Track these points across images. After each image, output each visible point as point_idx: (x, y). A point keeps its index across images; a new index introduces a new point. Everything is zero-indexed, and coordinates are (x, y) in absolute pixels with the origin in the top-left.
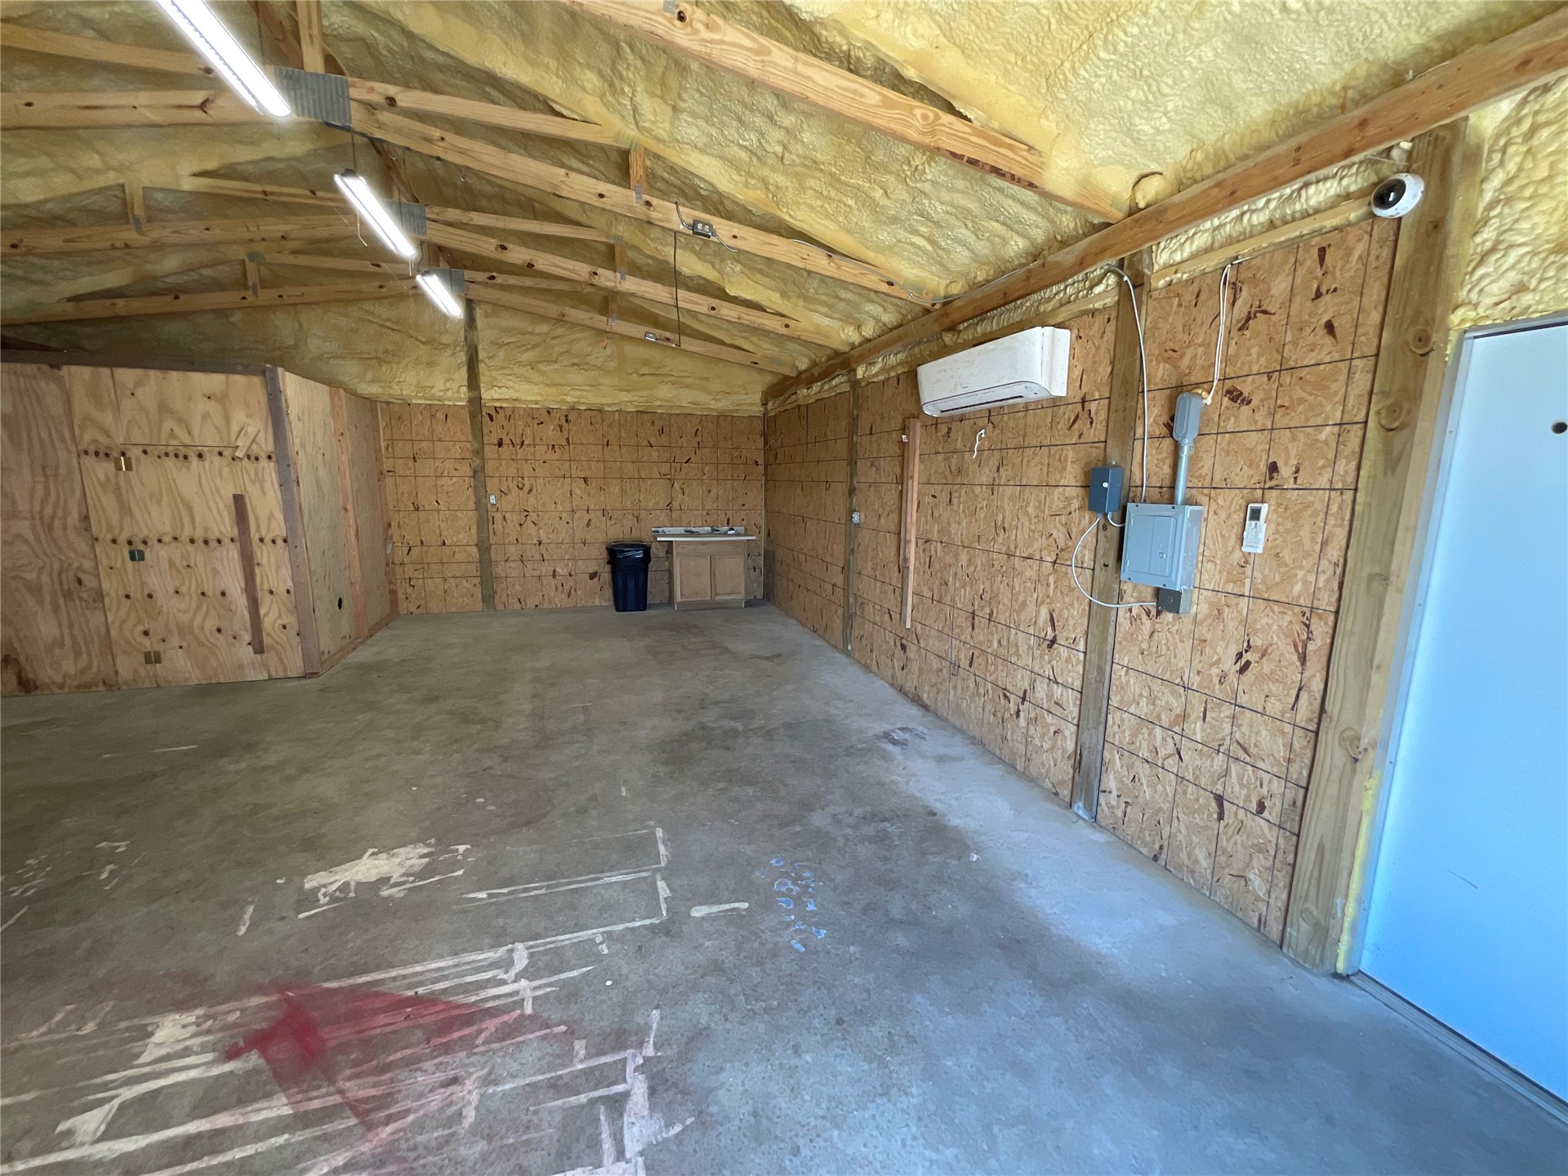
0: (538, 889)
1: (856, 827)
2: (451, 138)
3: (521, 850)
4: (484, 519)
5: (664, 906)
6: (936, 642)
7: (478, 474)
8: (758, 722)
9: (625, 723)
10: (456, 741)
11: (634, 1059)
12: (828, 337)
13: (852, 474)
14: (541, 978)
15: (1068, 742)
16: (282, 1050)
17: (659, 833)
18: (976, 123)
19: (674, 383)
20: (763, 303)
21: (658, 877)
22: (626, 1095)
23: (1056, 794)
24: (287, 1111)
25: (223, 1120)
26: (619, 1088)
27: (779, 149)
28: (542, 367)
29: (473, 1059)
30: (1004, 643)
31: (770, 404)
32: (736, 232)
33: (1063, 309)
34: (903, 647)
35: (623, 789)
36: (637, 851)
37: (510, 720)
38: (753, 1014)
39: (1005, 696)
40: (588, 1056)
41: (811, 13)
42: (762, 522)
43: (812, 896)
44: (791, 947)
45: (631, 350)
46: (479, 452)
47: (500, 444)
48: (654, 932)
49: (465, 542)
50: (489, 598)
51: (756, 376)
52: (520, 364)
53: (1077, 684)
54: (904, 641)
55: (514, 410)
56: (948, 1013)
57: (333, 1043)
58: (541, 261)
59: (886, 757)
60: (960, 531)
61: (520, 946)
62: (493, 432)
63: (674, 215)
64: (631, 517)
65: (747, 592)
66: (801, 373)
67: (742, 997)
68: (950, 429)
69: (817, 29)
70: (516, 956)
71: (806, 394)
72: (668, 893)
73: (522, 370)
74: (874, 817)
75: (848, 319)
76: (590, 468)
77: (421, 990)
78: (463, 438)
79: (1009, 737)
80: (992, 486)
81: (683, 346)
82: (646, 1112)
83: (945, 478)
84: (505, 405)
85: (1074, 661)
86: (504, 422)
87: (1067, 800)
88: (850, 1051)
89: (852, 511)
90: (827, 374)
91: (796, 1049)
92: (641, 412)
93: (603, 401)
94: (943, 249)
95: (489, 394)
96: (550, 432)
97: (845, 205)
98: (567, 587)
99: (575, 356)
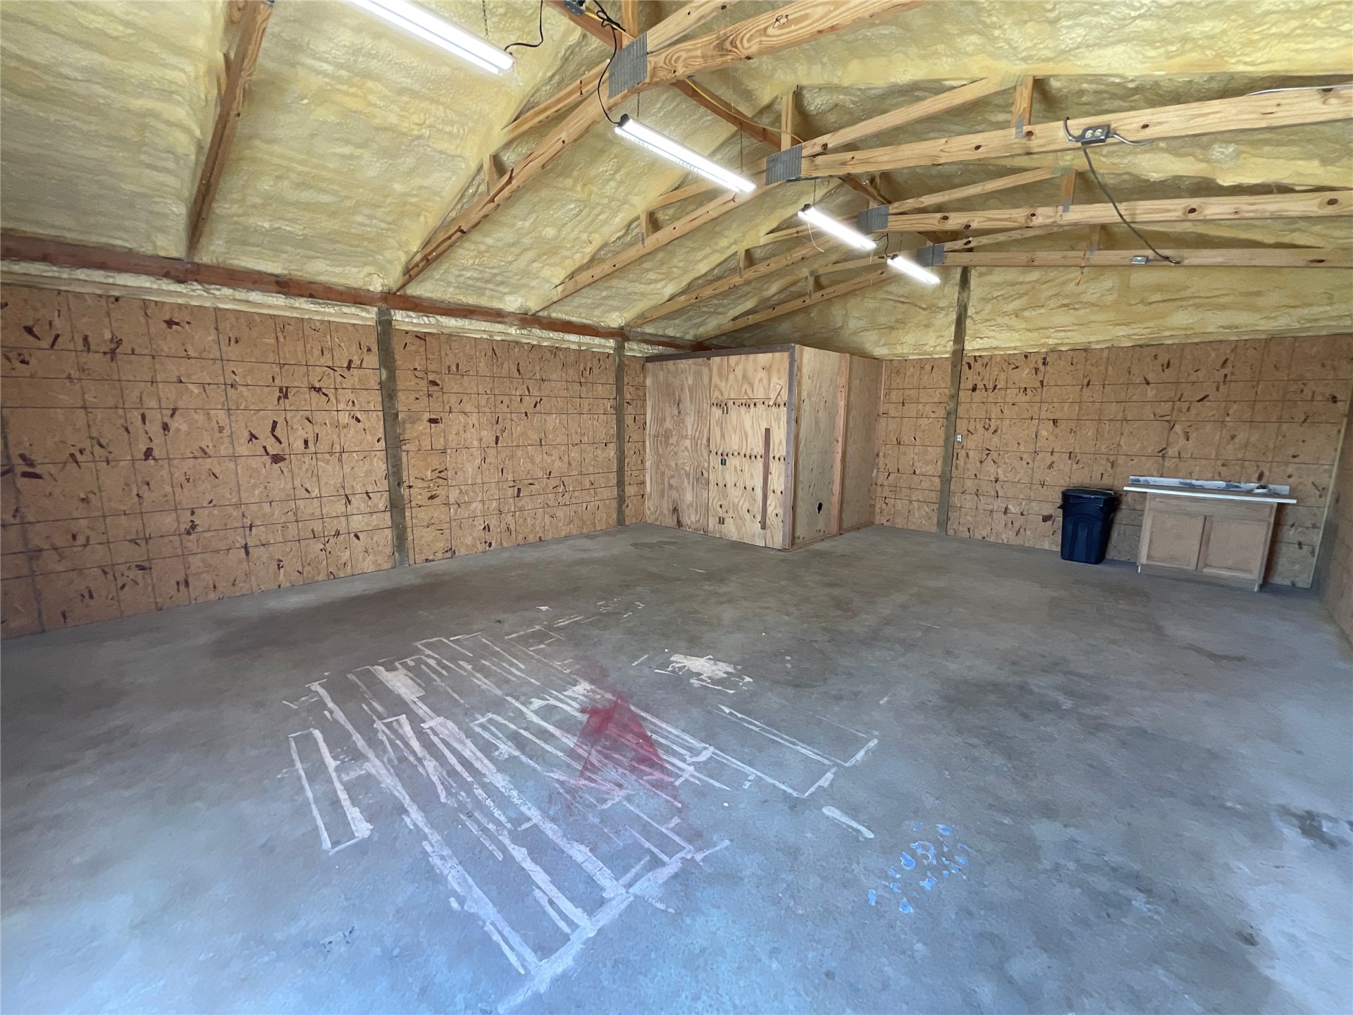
0: (755, 726)
1: (1087, 869)
3: (773, 700)
4: (950, 454)
5: (812, 790)
7: (951, 417)
9: (948, 652)
10: (817, 616)
11: (688, 852)
14: (702, 773)
16: (596, 720)
17: (873, 743)
19: (1197, 306)
21: (834, 770)
22: (663, 864)
24: (572, 745)
25: (557, 732)
26: (665, 858)
28: (1026, 314)
29: (635, 783)
36: (842, 745)
37: (864, 616)
38: (777, 902)
40: (672, 830)
42: (1330, 482)
43: (940, 877)
44: (866, 893)
46: (955, 397)
47: (974, 389)
48: (785, 799)
49: (930, 473)
50: (943, 523)
52: (1006, 314)
55: (991, 356)
57: (607, 732)
58: (977, 220)
59: (1259, 837)
61: (711, 749)
62: (969, 378)
64: (1103, 462)
65: (1267, 574)
67: (785, 885)
70: (704, 753)
72: (826, 784)
73: (1006, 320)
74: (1133, 879)
76: (1062, 410)
77: (654, 736)
78: (943, 385)
81: (1189, 261)
82: (660, 882)
84: (983, 354)
86: (981, 369)
91: (774, 952)
92: (1141, 346)
93: (1093, 339)
95: (971, 345)
96: (1025, 375)
98: (1017, 525)
99: (1067, 296)
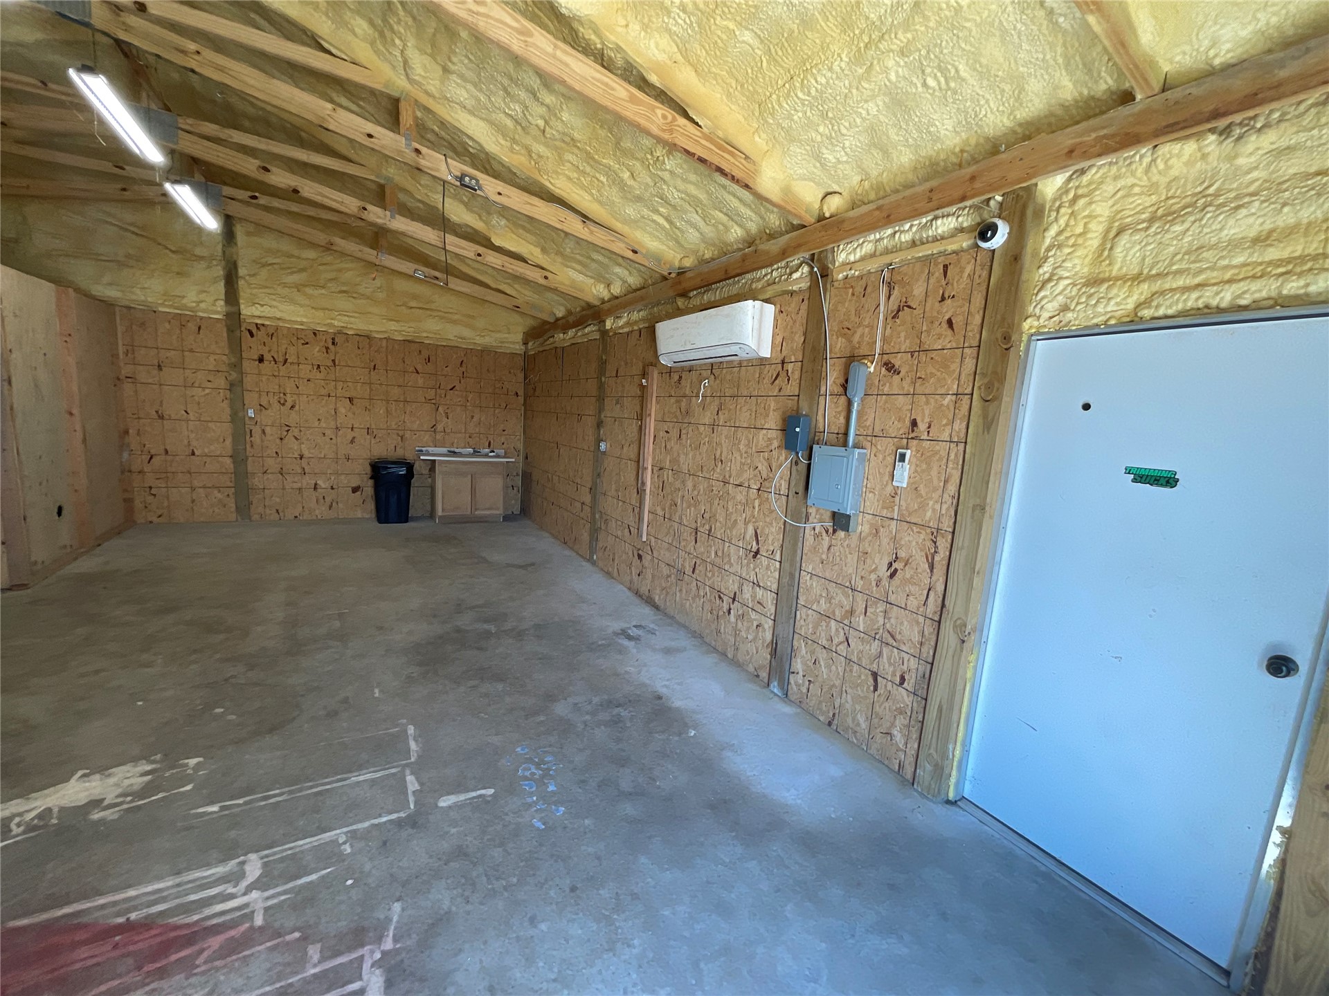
0: (278, 795)
1: (593, 713)
2: (209, 54)
3: (262, 758)
4: (240, 429)
5: (411, 799)
6: (668, 554)
7: (235, 388)
8: (508, 626)
9: (381, 628)
10: (195, 651)
11: (370, 954)
12: (582, 290)
13: (601, 410)
14: (277, 886)
15: (767, 633)
17: (411, 730)
18: (705, 130)
19: (442, 318)
20: (525, 256)
21: (408, 772)
22: (362, 992)
23: (758, 676)
26: (355, 986)
27: (541, 123)
28: (309, 291)
29: (193, 980)
30: (720, 554)
31: (530, 344)
32: (500, 189)
33: (769, 288)
34: (640, 557)
35: (377, 691)
36: (388, 749)
37: (259, 629)
38: (493, 894)
39: (720, 597)
40: (323, 959)
41: (570, 11)
42: (520, 446)
43: (552, 777)
44: (533, 826)
45: (401, 285)
46: (237, 366)
47: (261, 360)
48: (400, 826)
49: (218, 453)
50: (243, 509)
51: (516, 318)
52: (285, 285)
53: (774, 587)
54: (640, 552)
55: (277, 328)
56: (667, 870)
58: (306, 188)
59: (622, 651)
60: (687, 461)
61: (253, 857)
62: (253, 348)
63: (444, 166)
64: (395, 436)
65: (505, 509)
66: (558, 320)
67: (484, 879)
68: (681, 377)
69: (575, 25)
70: (247, 868)
71: (562, 338)
72: (417, 787)
73: (286, 291)
74: (610, 704)
75: (599, 278)
76: (356, 389)
77: (133, 916)
78: (218, 351)
79: (722, 631)
80: (713, 426)
81: (450, 286)
83: (676, 417)
84: (267, 323)
85: (772, 569)
86: (267, 340)
87: (766, 680)
88: (581, 915)
89: (599, 440)
90: (580, 322)
91: (532, 921)
92: (409, 341)
93: (372, 328)
94: (678, 229)
95: (247, 310)
96: (315, 352)
97: (598, 180)
98: (328, 500)
99: (344, 284)
